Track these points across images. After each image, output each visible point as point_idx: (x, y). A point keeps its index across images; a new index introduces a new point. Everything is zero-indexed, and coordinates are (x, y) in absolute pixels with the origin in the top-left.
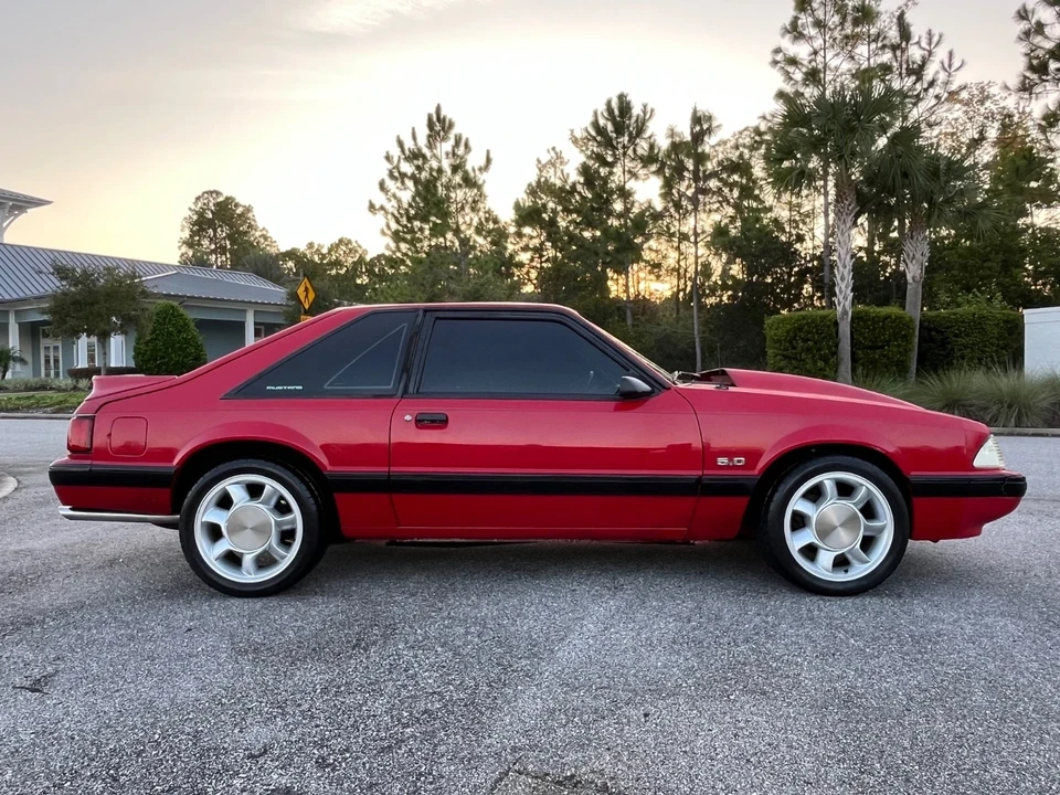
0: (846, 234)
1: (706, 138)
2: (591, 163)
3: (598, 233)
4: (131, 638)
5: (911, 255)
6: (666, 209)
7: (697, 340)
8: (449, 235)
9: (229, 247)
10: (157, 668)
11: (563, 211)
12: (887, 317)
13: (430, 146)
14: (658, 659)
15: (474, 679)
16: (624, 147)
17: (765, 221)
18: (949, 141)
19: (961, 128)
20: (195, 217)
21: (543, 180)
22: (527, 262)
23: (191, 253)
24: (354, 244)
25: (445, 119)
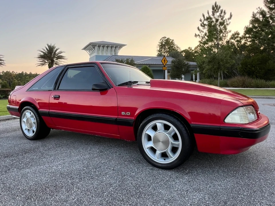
13: (213, 15)
20: (160, 44)
23: (159, 53)
25: (218, 5)
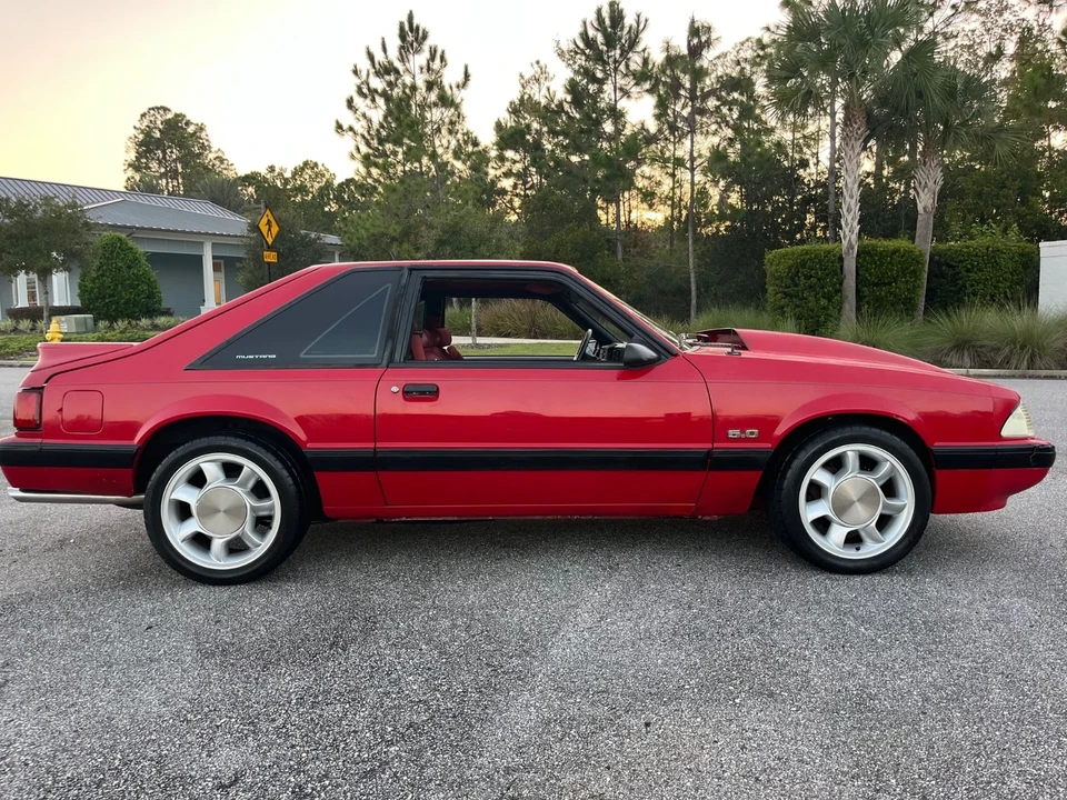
0: (855, 161)
1: (704, 53)
2: (578, 78)
3: (587, 157)
4: (86, 638)
5: (923, 183)
6: (660, 131)
7: (692, 275)
8: (425, 160)
9: (180, 170)
10: (116, 677)
11: (549, 133)
12: (896, 251)
13: (402, 60)
14: (657, 656)
15: (463, 683)
16: (615, 61)
17: (767, 145)
18: (966, 55)
19: (978, 41)
20: (141, 137)
21: (526, 97)
22: (510, 189)
23: (137, 177)
24: (320, 167)
25: (418, 27)
